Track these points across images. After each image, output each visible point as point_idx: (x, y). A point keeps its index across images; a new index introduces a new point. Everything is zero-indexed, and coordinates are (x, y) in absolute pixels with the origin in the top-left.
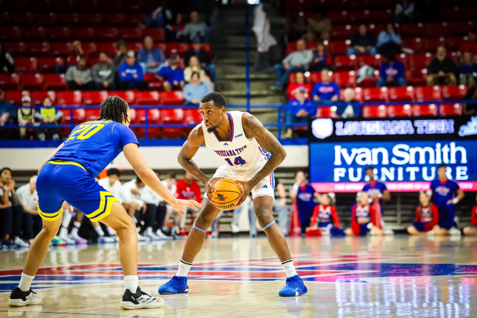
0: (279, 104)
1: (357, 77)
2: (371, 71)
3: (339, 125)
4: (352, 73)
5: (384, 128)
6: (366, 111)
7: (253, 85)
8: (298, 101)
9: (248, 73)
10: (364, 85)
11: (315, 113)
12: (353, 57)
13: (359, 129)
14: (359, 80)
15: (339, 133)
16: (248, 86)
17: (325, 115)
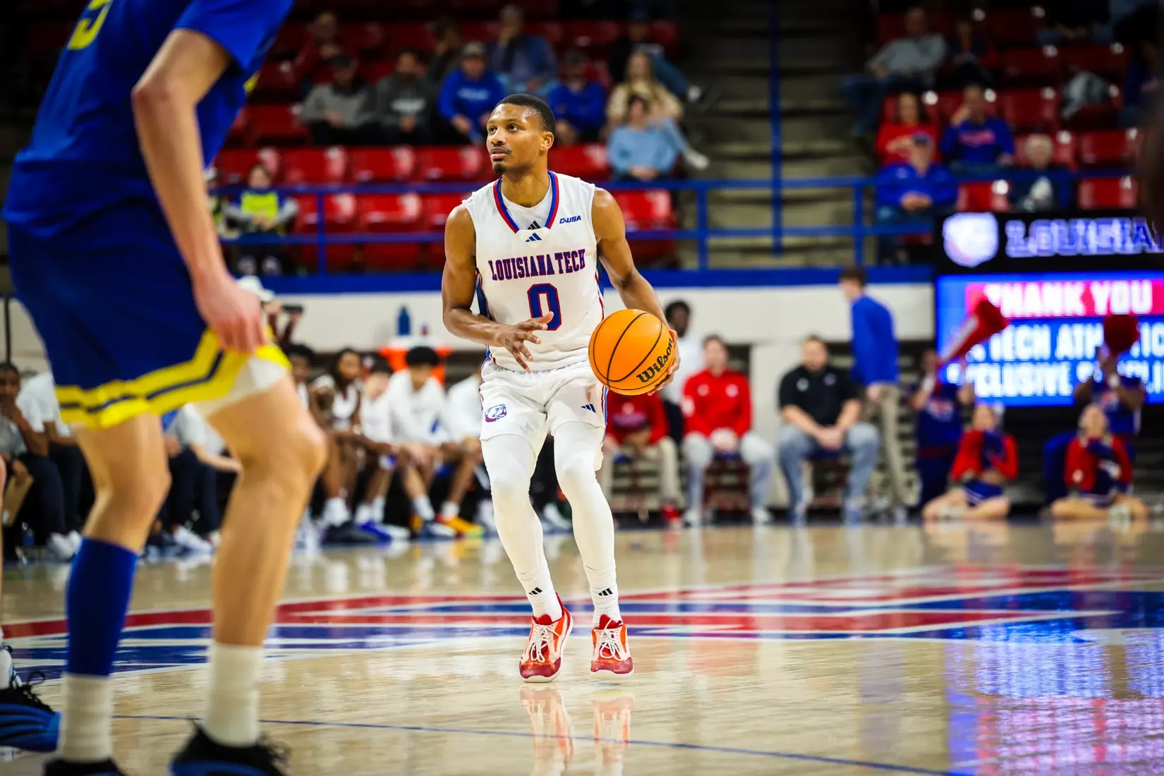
0: (856, 175)
1: (1062, 102)
2: (1098, 86)
3: (1015, 230)
4: (1049, 94)
5: (1135, 238)
6: (1086, 196)
7: (788, 127)
8: (910, 169)
9: (775, 96)
10: (1077, 125)
11: (953, 199)
12: (1050, 51)
13: (1067, 240)
14: (1068, 112)
15: (1014, 251)
16: (777, 132)
17: (979, 206)
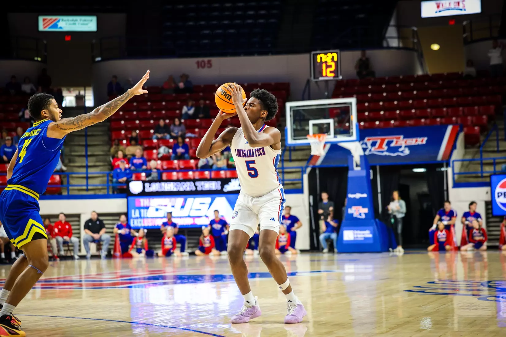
0: (108, 172)
1: (158, 154)
2: (167, 149)
3: (147, 185)
4: (155, 151)
5: (176, 187)
6: (164, 176)
7: (90, 159)
8: (121, 169)
9: (86, 151)
10: (163, 159)
11: (131, 177)
12: (155, 141)
13: (160, 188)
14: (160, 156)
15: (147, 190)
16: (87, 160)
17: (138, 179)
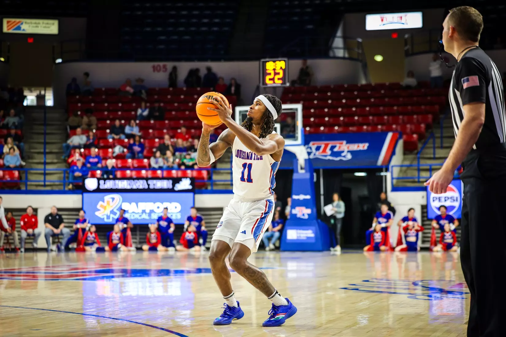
0: (65, 168)
1: (113, 153)
2: (122, 149)
3: (102, 182)
4: (110, 150)
5: (129, 184)
6: (119, 174)
7: (48, 156)
8: (77, 167)
9: (45, 149)
10: (117, 157)
13: (114, 185)
14: (115, 155)
15: (102, 187)
16: (45, 157)
17: (93, 176)
